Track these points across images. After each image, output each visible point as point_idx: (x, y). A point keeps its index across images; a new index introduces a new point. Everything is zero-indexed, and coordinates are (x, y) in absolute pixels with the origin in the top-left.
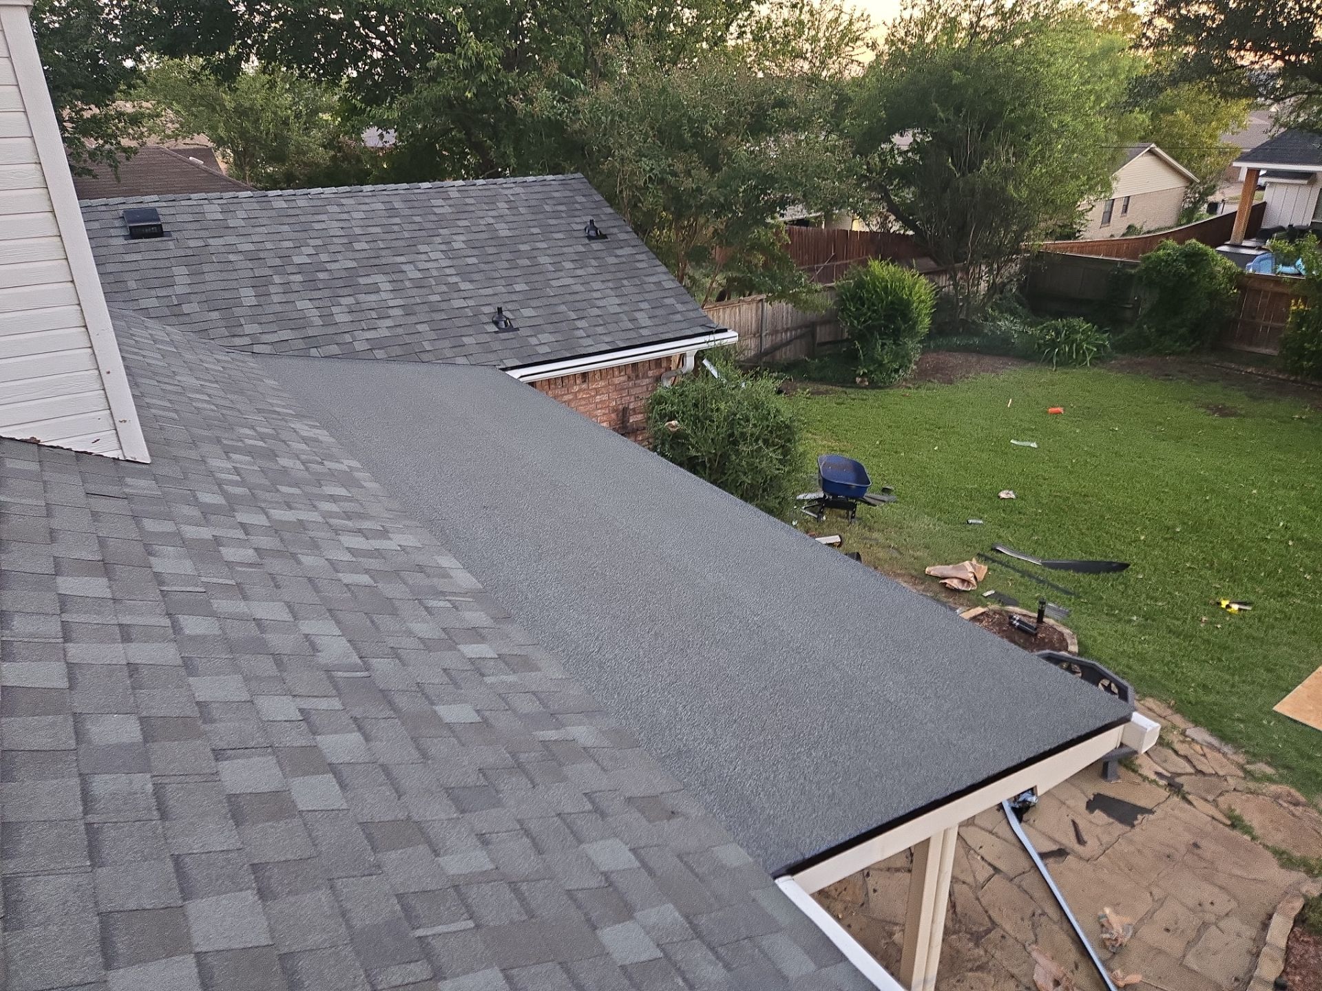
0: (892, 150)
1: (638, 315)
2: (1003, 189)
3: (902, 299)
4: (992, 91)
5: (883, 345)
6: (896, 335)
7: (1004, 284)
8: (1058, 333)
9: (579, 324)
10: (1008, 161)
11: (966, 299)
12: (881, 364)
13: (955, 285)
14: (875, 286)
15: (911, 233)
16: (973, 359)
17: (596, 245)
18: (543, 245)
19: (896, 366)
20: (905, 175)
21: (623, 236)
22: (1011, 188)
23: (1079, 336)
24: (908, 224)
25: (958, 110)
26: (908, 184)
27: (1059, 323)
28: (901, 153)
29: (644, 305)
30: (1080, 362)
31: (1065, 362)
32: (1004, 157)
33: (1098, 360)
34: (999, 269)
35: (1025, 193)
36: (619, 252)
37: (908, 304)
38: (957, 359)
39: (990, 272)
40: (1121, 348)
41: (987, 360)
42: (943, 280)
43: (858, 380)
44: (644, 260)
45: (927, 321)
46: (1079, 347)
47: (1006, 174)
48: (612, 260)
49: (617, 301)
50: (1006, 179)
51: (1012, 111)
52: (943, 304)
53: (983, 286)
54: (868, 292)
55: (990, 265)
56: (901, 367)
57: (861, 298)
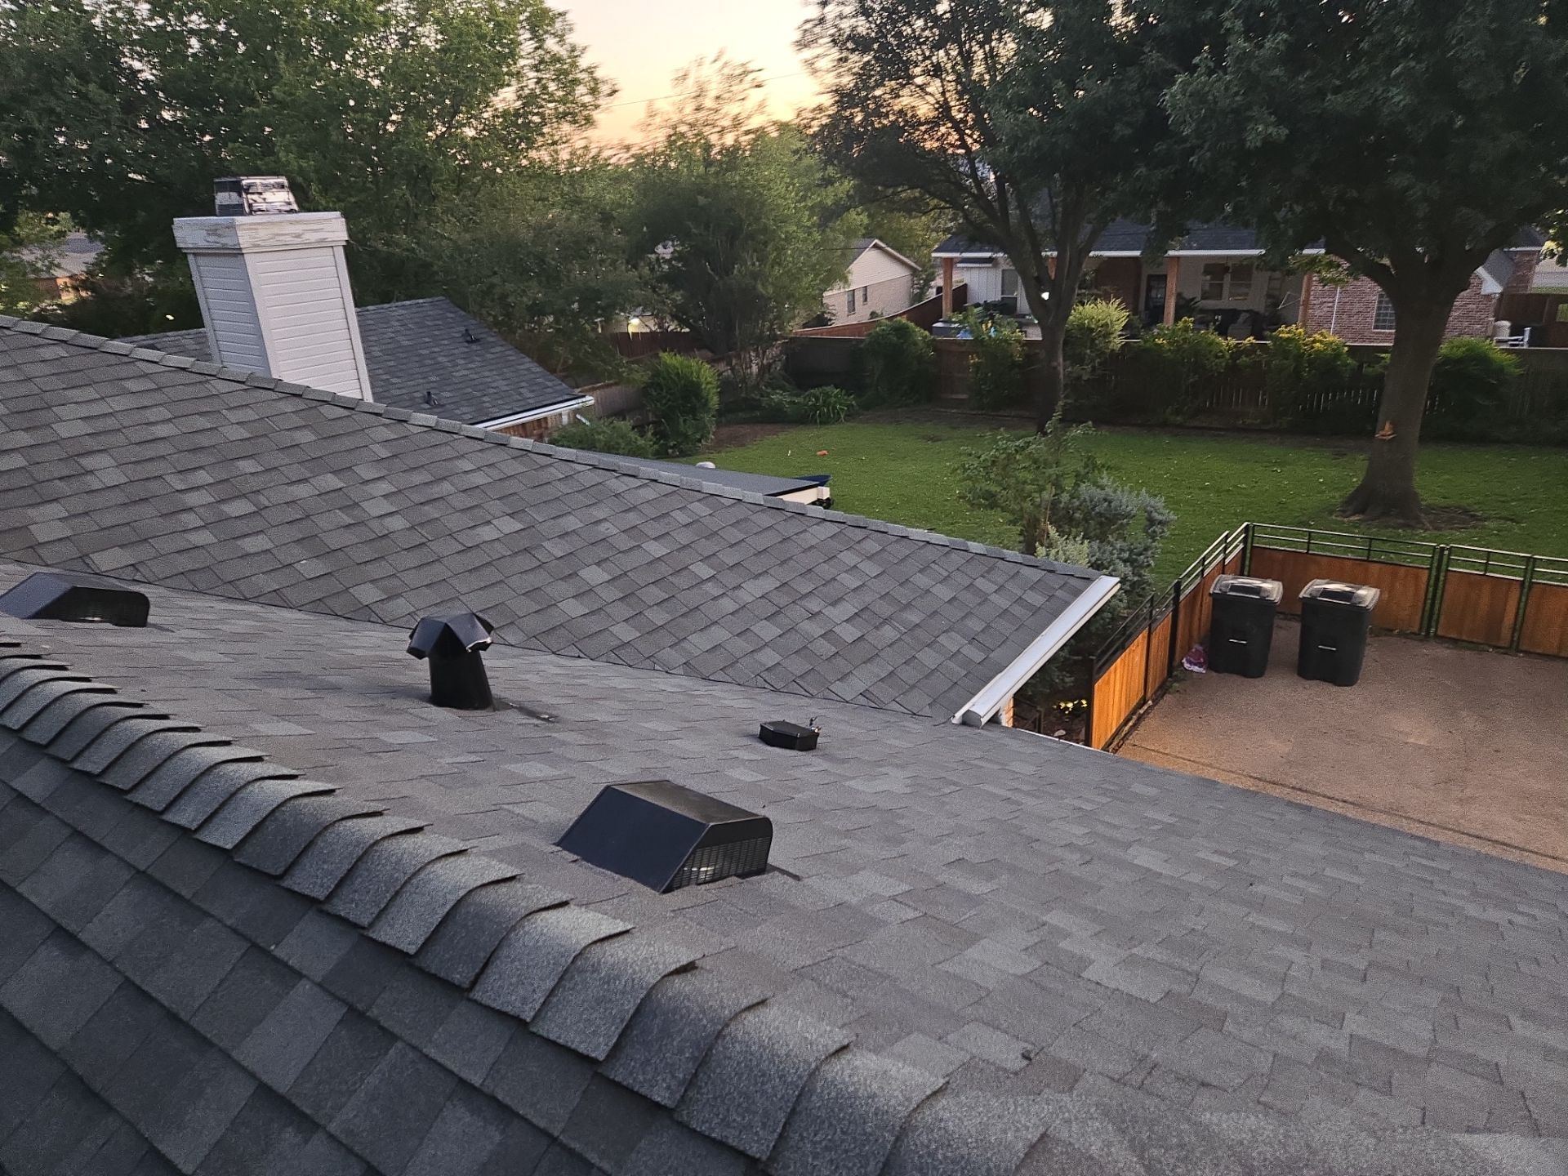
0: (658, 259)
1: (522, 390)
2: (754, 288)
3: (693, 382)
4: (730, 210)
5: (685, 421)
6: (693, 411)
7: (770, 365)
8: (817, 399)
9: (485, 399)
10: (754, 264)
11: (744, 381)
12: (686, 436)
13: (732, 369)
14: (669, 373)
15: (687, 330)
16: (758, 428)
17: (474, 347)
18: (436, 350)
19: (698, 437)
20: (673, 279)
21: (492, 339)
22: (759, 286)
23: (833, 400)
24: (682, 322)
25: (707, 227)
26: (675, 288)
27: (816, 391)
28: (666, 261)
29: (523, 384)
30: (838, 420)
31: (825, 421)
32: (751, 262)
33: (850, 416)
34: (764, 352)
35: (771, 290)
36: (492, 350)
37: (698, 385)
38: (745, 429)
39: (757, 356)
40: (866, 407)
41: (769, 427)
42: (722, 367)
43: (670, 451)
44: (513, 355)
45: (716, 399)
46: (834, 408)
47: (755, 276)
48: (490, 356)
49: (504, 383)
50: (755, 279)
51: (749, 225)
52: (726, 387)
53: (755, 369)
54: (664, 378)
55: (756, 350)
56: (702, 437)
57: (659, 385)
